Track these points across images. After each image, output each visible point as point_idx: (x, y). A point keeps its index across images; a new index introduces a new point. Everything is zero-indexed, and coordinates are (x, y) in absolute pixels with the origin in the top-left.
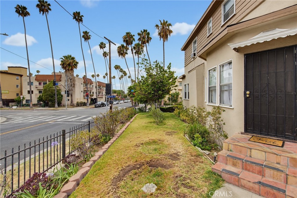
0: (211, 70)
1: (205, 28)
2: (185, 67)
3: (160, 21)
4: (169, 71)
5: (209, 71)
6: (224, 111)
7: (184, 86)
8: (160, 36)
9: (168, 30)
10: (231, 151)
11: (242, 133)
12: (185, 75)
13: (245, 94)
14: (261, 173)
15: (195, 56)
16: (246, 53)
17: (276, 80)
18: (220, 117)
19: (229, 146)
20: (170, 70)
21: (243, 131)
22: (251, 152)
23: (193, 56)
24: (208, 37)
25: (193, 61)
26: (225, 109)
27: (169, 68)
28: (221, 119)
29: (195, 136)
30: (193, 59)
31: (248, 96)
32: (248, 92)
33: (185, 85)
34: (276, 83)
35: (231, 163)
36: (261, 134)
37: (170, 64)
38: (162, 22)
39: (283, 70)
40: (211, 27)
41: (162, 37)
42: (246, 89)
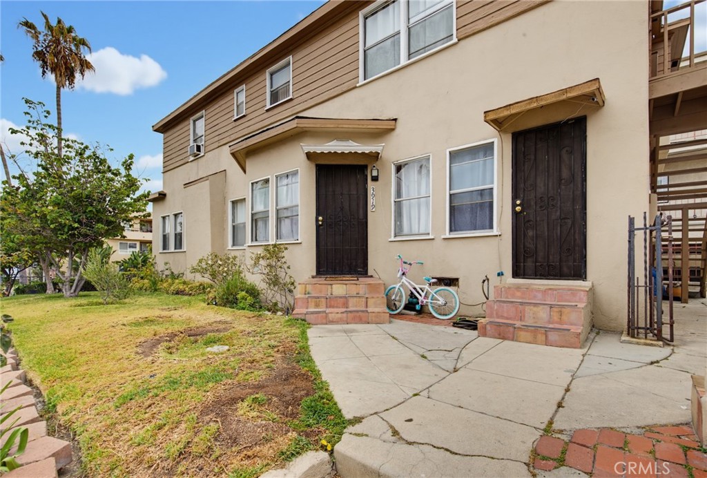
0: (257, 183)
1: (226, 100)
2: (163, 173)
3: (45, 16)
4: (128, 176)
5: (252, 184)
6: (286, 249)
7: (161, 220)
8: (45, 62)
9: (76, 54)
10: (309, 293)
11: (313, 277)
12: (165, 192)
13: (317, 220)
14: (346, 305)
15: (200, 151)
16: (319, 162)
17: (350, 204)
18: (284, 257)
19: (306, 288)
20: (131, 172)
21: (315, 274)
22: (332, 288)
23: (195, 151)
24: (235, 121)
25: (191, 161)
26: (286, 246)
27: (128, 166)
28: (283, 260)
29: (238, 296)
30: (192, 158)
31: (320, 223)
32: (320, 218)
33: (164, 218)
34: (350, 207)
35: (313, 304)
36: (335, 274)
37: (131, 157)
38: (54, 23)
39: (355, 193)
40: (243, 102)
41: (53, 70)
42: (318, 214)
